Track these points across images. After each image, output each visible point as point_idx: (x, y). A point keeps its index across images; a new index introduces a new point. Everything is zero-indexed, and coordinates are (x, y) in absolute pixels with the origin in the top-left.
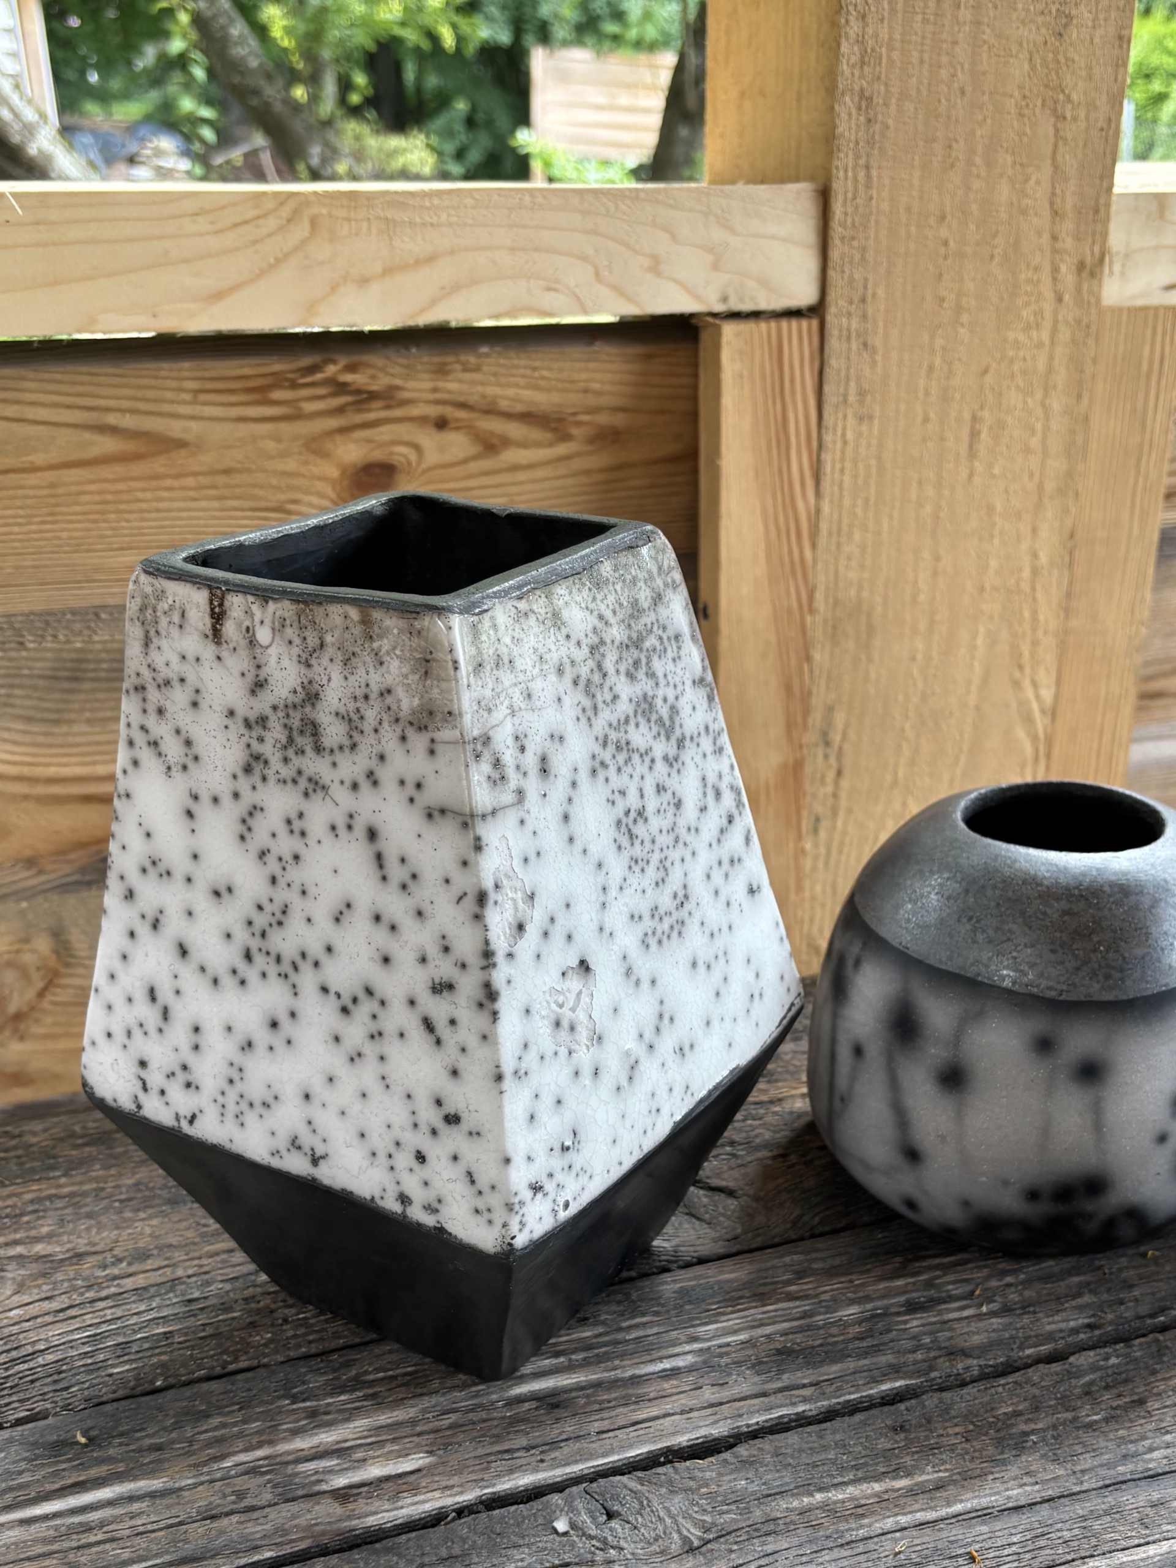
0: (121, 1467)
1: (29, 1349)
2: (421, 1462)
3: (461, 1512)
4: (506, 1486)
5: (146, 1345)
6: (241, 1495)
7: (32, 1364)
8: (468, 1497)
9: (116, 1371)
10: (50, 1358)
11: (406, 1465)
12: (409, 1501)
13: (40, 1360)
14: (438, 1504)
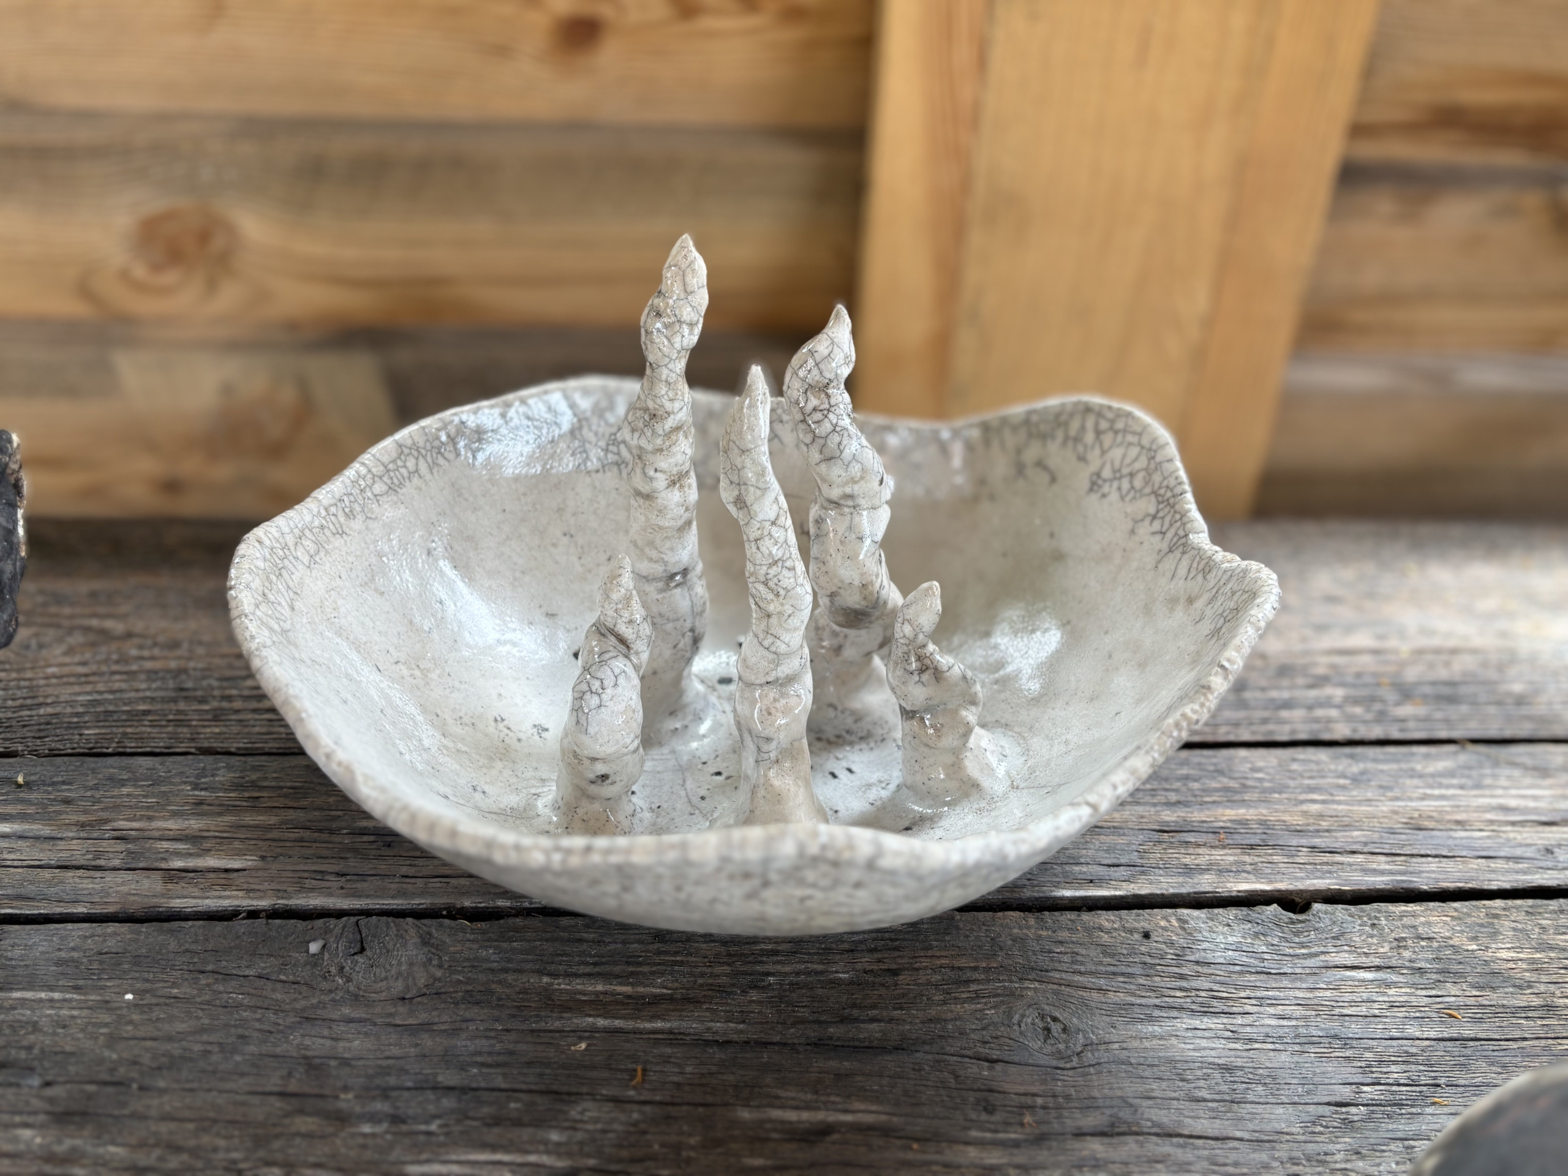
0: (31, 810)
1: (41, 700)
2: (250, 863)
3: (253, 914)
4: (298, 902)
5: (124, 717)
6: (98, 854)
7: (34, 713)
8: (263, 903)
9: (86, 732)
10: (50, 710)
11: (236, 864)
12: (217, 893)
13: (42, 711)
14: (236, 902)
